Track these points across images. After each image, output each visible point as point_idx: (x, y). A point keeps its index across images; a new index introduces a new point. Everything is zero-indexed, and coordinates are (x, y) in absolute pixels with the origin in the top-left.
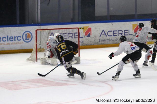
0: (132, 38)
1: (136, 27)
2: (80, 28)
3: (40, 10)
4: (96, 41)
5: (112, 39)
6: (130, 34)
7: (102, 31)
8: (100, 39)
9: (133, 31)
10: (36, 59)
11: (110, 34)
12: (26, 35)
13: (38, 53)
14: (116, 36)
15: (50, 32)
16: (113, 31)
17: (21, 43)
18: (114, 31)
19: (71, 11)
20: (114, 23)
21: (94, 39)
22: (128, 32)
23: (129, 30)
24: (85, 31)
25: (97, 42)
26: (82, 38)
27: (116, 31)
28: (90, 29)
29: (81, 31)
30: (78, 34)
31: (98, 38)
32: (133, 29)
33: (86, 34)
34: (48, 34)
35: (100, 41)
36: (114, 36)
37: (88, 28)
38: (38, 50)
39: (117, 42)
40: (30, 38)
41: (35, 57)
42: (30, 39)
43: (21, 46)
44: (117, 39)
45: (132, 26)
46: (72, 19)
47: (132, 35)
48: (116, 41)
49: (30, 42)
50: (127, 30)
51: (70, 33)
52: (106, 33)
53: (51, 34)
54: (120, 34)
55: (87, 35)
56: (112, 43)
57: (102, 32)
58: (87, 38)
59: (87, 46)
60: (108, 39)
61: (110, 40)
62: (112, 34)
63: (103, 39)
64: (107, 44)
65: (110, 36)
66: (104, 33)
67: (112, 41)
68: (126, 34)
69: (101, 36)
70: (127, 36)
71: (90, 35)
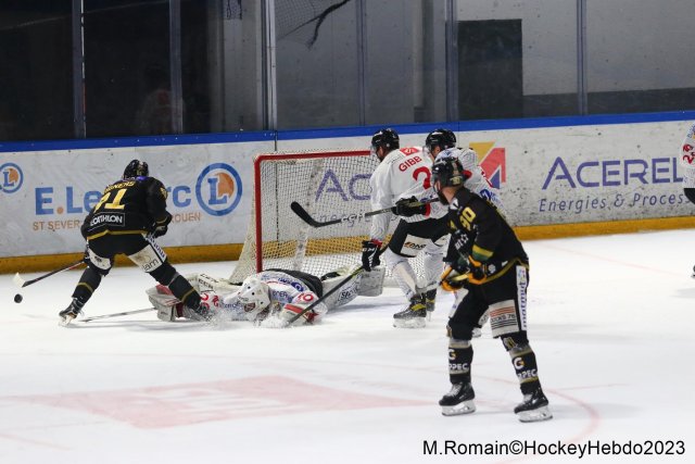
3: (274, 70)
4: (524, 207)
5: (600, 200)
6: (679, 175)
7: (553, 162)
8: (545, 200)
11: (587, 175)
12: (212, 182)
13: (264, 261)
14: (617, 183)
15: (319, 169)
16: (601, 165)
17: (190, 218)
18: (605, 164)
19: (416, 76)
20: (606, 129)
21: (516, 199)
22: (670, 165)
23: (675, 160)
25: (530, 211)
27: (618, 163)
28: (498, 155)
31: (536, 194)
34: (312, 176)
35: (546, 208)
36: (608, 187)
37: (491, 149)
38: (265, 250)
39: (618, 214)
40: (230, 195)
42: (230, 201)
43: (192, 231)
44: (623, 200)
46: (415, 108)
48: (619, 209)
49: (233, 213)
50: (667, 160)
52: (573, 173)
53: (326, 177)
54: (633, 175)
56: (597, 219)
57: (551, 166)
60: (582, 201)
61: (590, 202)
62: (599, 179)
63: (560, 200)
64: (576, 220)
65: (589, 185)
66: (563, 174)
67: (598, 208)
68: (659, 176)
69: (549, 187)
70: (665, 185)
71: (500, 179)
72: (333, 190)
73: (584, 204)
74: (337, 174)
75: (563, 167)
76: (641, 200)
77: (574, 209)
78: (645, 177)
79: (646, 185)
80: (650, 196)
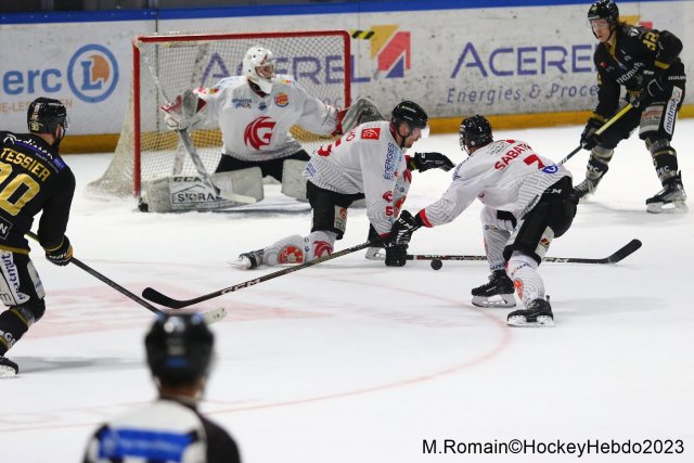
2: (356, 34)
4: (431, 97)
5: (515, 90)
7: (464, 47)
8: (453, 90)
10: (133, 184)
11: (501, 62)
12: (86, 65)
13: (143, 154)
14: (533, 72)
15: (205, 53)
16: (516, 51)
18: (520, 51)
20: (522, 11)
21: (422, 89)
24: (382, 49)
25: (437, 102)
26: (362, 84)
27: (534, 49)
28: (403, 40)
29: (359, 47)
30: (342, 63)
31: (443, 84)
33: (383, 65)
35: (454, 98)
36: (523, 77)
37: (395, 33)
38: (143, 140)
39: (534, 106)
40: (105, 80)
41: (129, 175)
42: (106, 86)
44: (539, 91)
48: (535, 101)
49: (108, 100)
50: (589, 47)
51: (305, 59)
52: (485, 60)
53: (212, 62)
54: (551, 63)
55: (387, 67)
56: (510, 112)
57: (461, 53)
58: (390, 81)
60: (494, 92)
61: (504, 93)
62: (513, 67)
63: (470, 90)
64: (488, 112)
65: (503, 74)
66: (473, 60)
67: (512, 99)
68: (579, 64)
69: (458, 75)
70: (585, 74)
71: (405, 66)
73: (497, 94)
74: (224, 59)
75: (475, 54)
76: (560, 91)
77: (485, 100)
78: (564, 66)
79: (565, 75)
80: (569, 86)
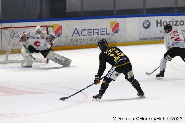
0: (110, 38)
1: (114, 25)
2: (49, 26)
4: (67, 41)
5: (87, 39)
6: (107, 33)
7: (75, 29)
8: (72, 39)
9: (111, 30)
11: (84, 33)
14: (91, 35)
15: (13, 31)
18: (88, 30)
20: (89, 21)
21: (65, 39)
22: (105, 30)
23: (106, 29)
24: (55, 30)
25: (69, 42)
27: (91, 29)
28: (60, 28)
29: (50, 30)
31: (70, 38)
32: (111, 27)
34: (11, 33)
35: (73, 41)
36: (89, 36)
37: (58, 26)
39: (92, 43)
44: (93, 39)
45: (110, 23)
46: (39, 15)
47: (110, 34)
48: (92, 42)
50: (104, 29)
52: (80, 32)
53: (15, 33)
54: (96, 33)
55: (57, 34)
56: (86, 44)
57: (74, 30)
59: (57, 47)
60: (82, 40)
62: (86, 34)
63: (76, 39)
64: (81, 45)
65: (84, 35)
67: (86, 42)
68: (102, 33)
69: (74, 36)
70: (104, 35)
71: (61, 34)
72: (17, 37)
73: (83, 40)
75: (77, 31)
76: (98, 39)
79: (99, 36)
80: (100, 38)
